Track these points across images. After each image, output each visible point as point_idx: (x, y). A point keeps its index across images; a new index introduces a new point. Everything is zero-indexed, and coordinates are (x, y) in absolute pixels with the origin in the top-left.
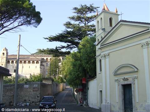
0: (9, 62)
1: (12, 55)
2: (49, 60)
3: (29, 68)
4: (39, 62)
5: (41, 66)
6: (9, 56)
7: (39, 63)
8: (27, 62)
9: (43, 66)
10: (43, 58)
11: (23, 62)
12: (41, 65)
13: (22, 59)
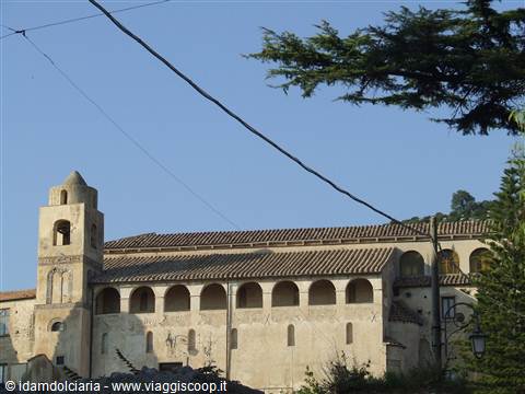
0: (117, 295)
1: (135, 244)
2: (465, 267)
3: (291, 342)
4: (376, 283)
5: (399, 327)
6: (115, 247)
7: (378, 295)
8: (267, 288)
9: (415, 317)
10: (404, 247)
11: (232, 289)
12: (395, 313)
13: (225, 270)
